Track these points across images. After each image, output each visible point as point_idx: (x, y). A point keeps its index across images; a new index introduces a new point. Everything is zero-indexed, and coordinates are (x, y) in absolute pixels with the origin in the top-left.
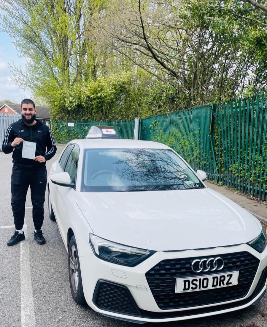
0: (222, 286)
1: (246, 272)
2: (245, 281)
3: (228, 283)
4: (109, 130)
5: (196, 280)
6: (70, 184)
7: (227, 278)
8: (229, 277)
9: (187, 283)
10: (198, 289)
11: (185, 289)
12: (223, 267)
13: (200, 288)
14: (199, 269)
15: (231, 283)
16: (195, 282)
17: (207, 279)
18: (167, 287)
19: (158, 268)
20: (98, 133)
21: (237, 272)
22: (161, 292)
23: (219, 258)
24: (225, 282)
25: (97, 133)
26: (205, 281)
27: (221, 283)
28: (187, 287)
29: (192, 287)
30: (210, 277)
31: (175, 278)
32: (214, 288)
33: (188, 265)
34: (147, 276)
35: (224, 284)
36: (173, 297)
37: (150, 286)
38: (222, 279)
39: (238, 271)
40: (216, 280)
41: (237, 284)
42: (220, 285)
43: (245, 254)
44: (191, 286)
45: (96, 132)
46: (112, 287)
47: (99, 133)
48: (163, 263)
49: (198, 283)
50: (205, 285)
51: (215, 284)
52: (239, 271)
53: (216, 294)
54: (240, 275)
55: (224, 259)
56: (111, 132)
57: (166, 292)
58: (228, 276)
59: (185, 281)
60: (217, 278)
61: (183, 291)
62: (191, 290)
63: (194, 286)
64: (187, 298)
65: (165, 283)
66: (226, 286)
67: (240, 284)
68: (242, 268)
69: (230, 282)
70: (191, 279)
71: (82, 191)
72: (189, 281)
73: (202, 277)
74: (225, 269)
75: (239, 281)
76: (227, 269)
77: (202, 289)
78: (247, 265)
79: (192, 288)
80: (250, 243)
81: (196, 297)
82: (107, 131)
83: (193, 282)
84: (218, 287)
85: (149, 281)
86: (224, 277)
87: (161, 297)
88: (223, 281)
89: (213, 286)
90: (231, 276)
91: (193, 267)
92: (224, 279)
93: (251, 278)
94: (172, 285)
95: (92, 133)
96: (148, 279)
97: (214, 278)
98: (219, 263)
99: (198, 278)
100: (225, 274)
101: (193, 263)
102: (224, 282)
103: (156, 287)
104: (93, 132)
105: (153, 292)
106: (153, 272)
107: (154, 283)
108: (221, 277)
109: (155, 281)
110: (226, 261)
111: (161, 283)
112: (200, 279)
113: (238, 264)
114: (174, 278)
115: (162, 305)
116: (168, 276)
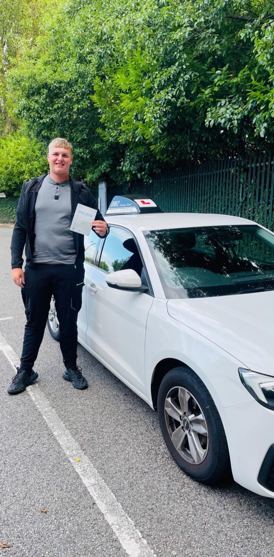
4: (146, 201)
6: (140, 287)
20: (128, 206)
25: (126, 206)
45: (124, 205)
47: (132, 206)
56: (149, 203)
71: (168, 297)
82: (143, 202)
95: (117, 206)
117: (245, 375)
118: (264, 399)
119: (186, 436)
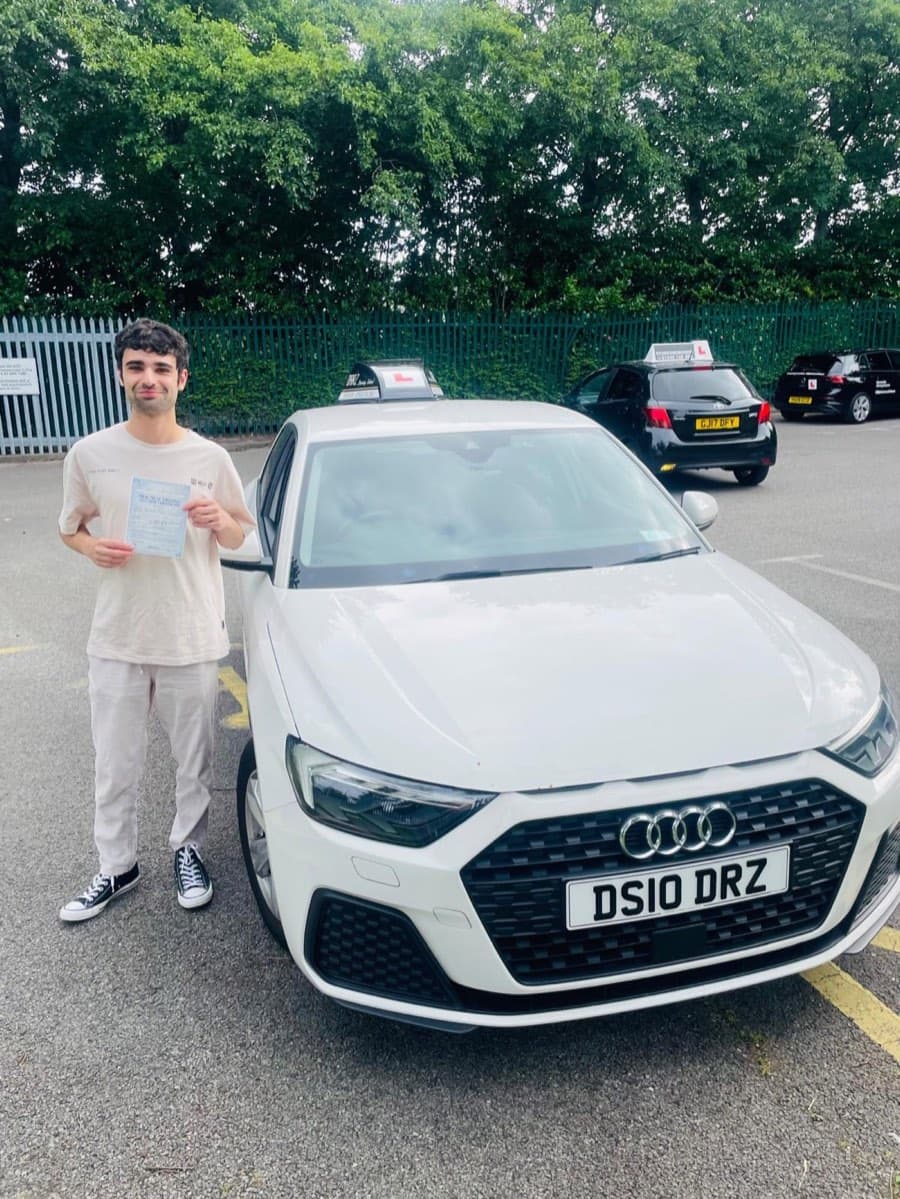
0: (731, 898)
1: (817, 849)
2: (816, 875)
3: (751, 889)
5: (639, 885)
7: (748, 873)
8: (754, 869)
9: (606, 896)
10: (645, 914)
11: (599, 916)
12: (735, 838)
13: (652, 908)
14: (649, 848)
15: (763, 888)
16: (632, 891)
17: (677, 879)
18: (538, 910)
19: (504, 849)
21: (785, 851)
22: (519, 926)
23: (717, 806)
24: (742, 885)
26: (671, 887)
27: (729, 888)
28: (606, 909)
29: (624, 906)
30: (687, 873)
31: (564, 879)
32: (702, 906)
33: (608, 837)
34: (469, 878)
35: (736, 893)
36: (562, 941)
37: (479, 912)
38: (731, 874)
39: (788, 847)
40: (707, 879)
41: (786, 889)
42: (724, 896)
43: (814, 788)
44: (621, 903)
46: (359, 913)
47: (374, 385)
48: (521, 832)
49: (643, 894)
50: (670, 898)
51: (706, 892)
52: (790, 845)
53: (712, 926)
54: (796, 859)
55: (735, 810)
57: (535, 926)
58: (750, 864)
59: (598, 891)
60: (712, 873)
61: (594, 922)
62: (620, 918)
63: (632, 905)
64: (611, 945)
65: (530, 897)
66: (744, 897)
67: (795, 888)
68: (805, 833)
69: (757, 884)
70: (618, 882)
71: (291, 584)
72: (611, 889)
73: (658, 875)
74: (740, 843)
75: (793, 878)
76: (747, 842)
77: (660, 912)
78: (820, 823)
79: (626, 911)
80: (832, 749)
81: (643, 939)
83: (627, 891)
84: (718, 901)
85: (473, 894)
86: (738, 868)
87: (522, 945)
88: (733, 882)
89: (700, 899)
90: (762, 863)
91: (626, 842)
92: (738, 876)
93: (838, 865)
94: (554, 905)
95: (355, 384)
96: (470, 889)
97: (700, 875)
98: (720, 822)
99: (644, 877)
100: (741, 860)
101: (624, 830)
102: (738, 884)
103: (499, 913)
104: (357, 382)
105: (490, 929)
106: (487, 865)
107: (492, 900)
108: (725, 870)
109: (495, 893)
110: (743, 816)
111: (517, 898)
112: (652, 882)
113: (790, 821)
114: (560, 880)
115: (526, 969)
116: (540, 876)
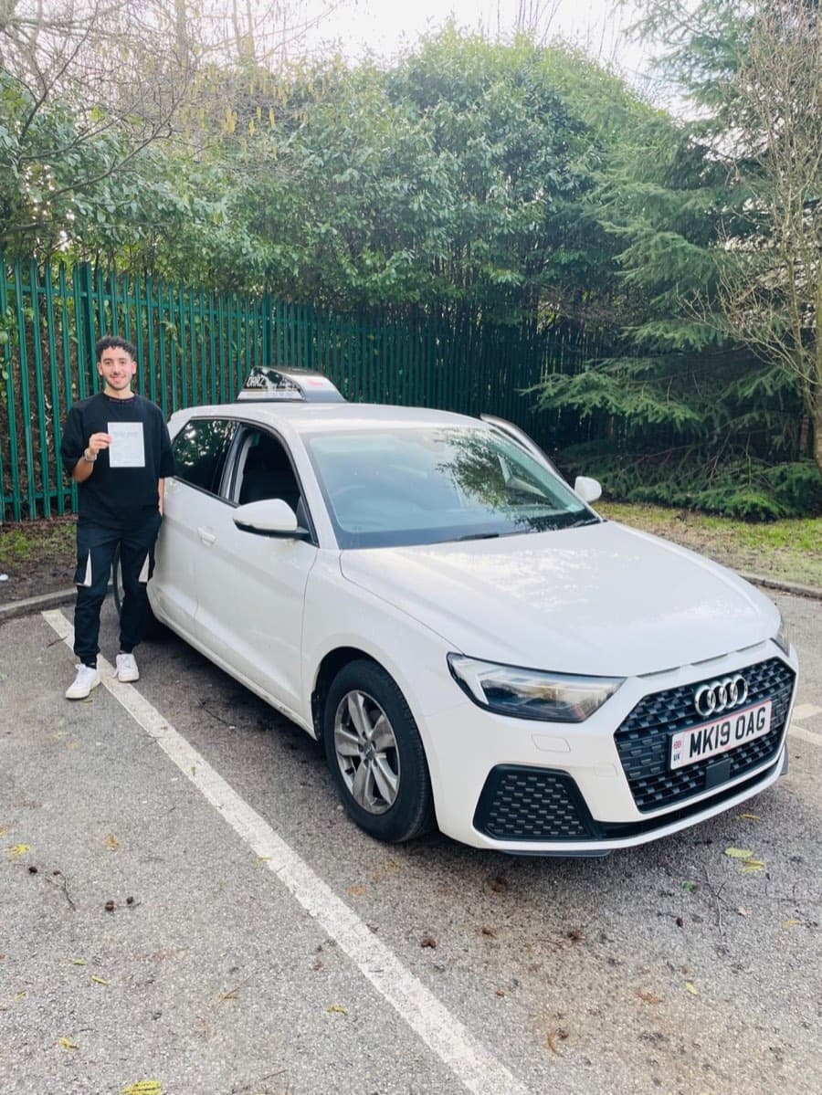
117: (456, 664)
118: (483, 698)
119: (372, 774)
